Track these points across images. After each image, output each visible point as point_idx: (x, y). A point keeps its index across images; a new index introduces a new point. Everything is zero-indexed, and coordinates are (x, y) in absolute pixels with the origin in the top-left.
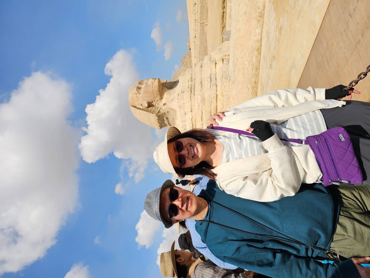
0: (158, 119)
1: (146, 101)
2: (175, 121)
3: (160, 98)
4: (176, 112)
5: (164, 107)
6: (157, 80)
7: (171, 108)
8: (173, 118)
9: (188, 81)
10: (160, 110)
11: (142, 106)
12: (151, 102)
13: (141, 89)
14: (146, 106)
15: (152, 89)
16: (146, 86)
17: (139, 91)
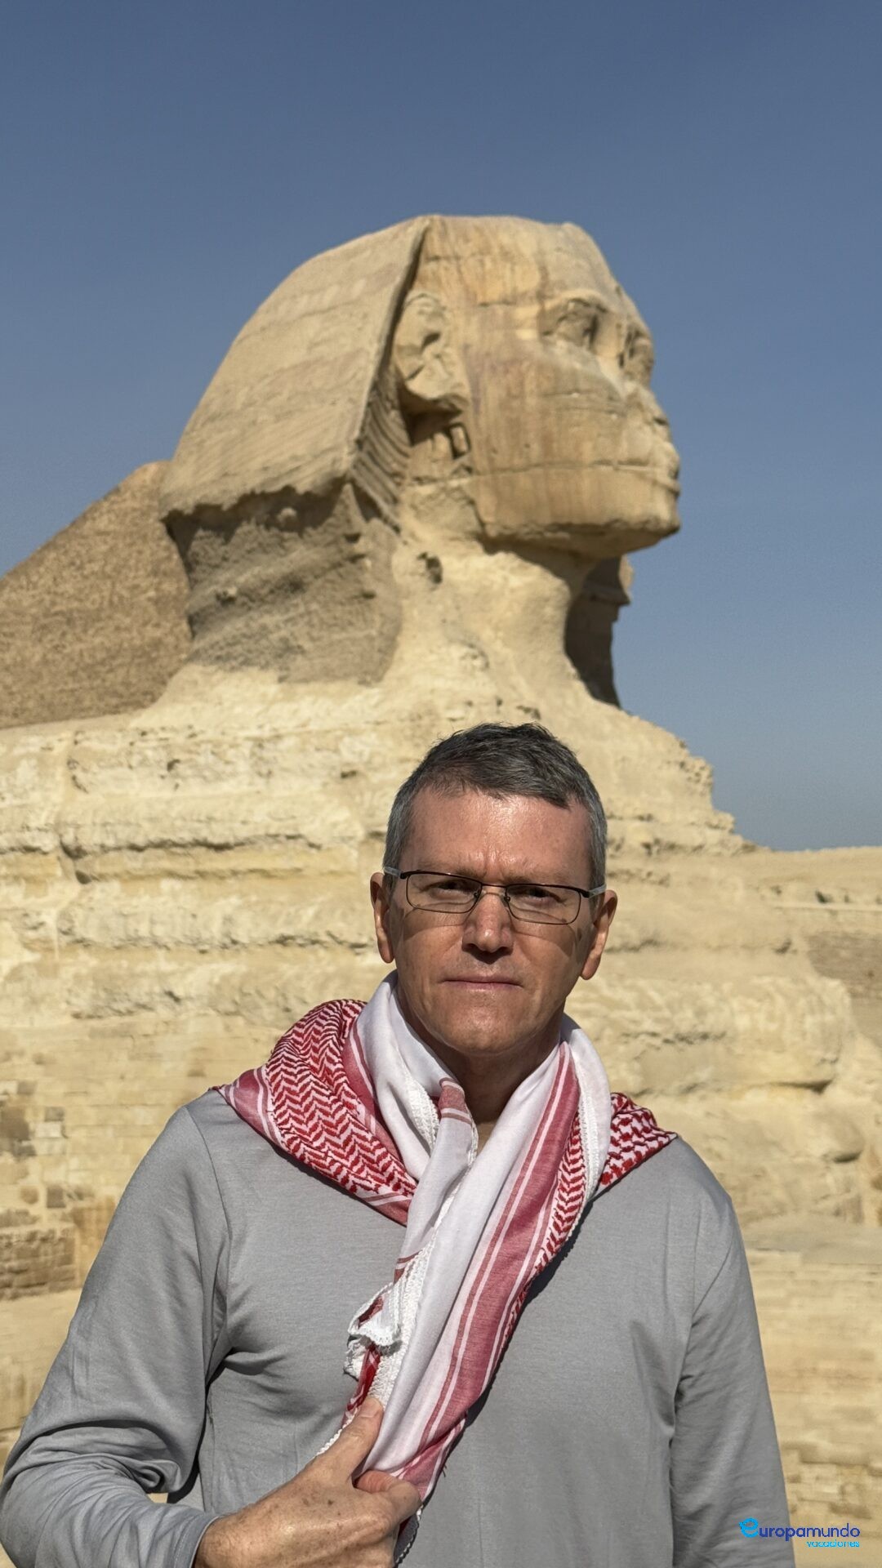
0: (288, 490)
1: (466, 391)
2: (254, 671)
3: (492, 532)
4: (363, 682)
5: (404, 561)
6: (662, 509)
7: (398, 629)
8: (301, 650)
9: (649, 818)
10: (386, 521)
11: (418, 342)
12: (459, 433)
13: (584, 351)
14: (417, 386)
15: (588, 452)
16: (611, 399)
17: (564, 327)
